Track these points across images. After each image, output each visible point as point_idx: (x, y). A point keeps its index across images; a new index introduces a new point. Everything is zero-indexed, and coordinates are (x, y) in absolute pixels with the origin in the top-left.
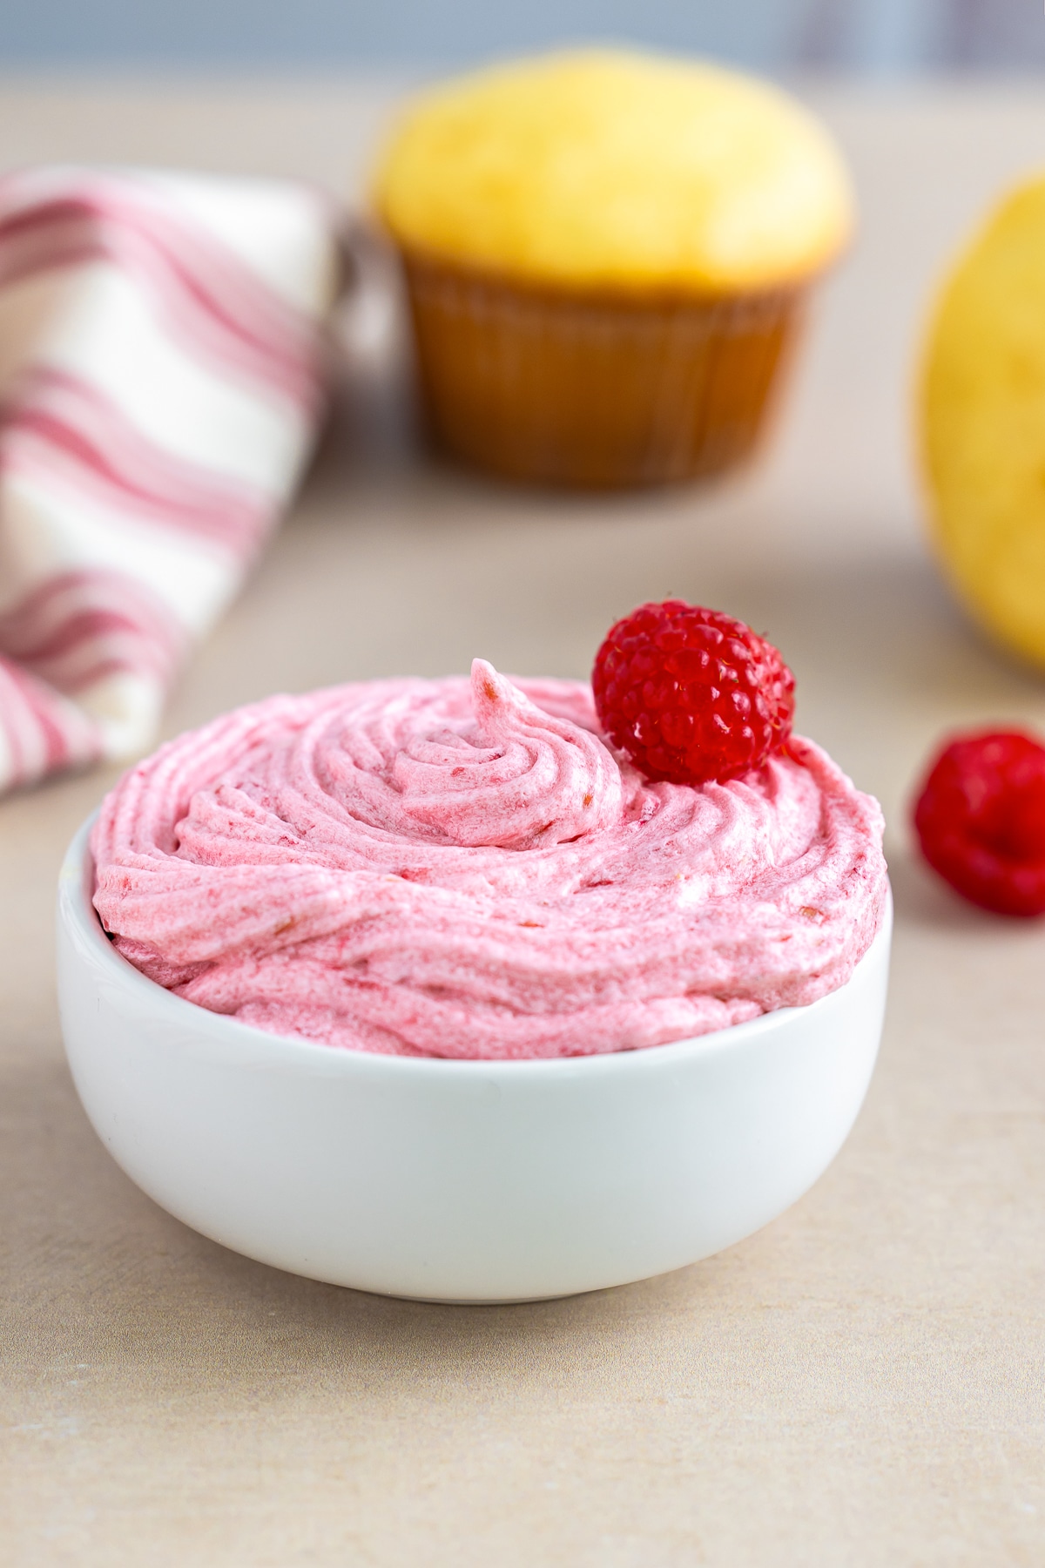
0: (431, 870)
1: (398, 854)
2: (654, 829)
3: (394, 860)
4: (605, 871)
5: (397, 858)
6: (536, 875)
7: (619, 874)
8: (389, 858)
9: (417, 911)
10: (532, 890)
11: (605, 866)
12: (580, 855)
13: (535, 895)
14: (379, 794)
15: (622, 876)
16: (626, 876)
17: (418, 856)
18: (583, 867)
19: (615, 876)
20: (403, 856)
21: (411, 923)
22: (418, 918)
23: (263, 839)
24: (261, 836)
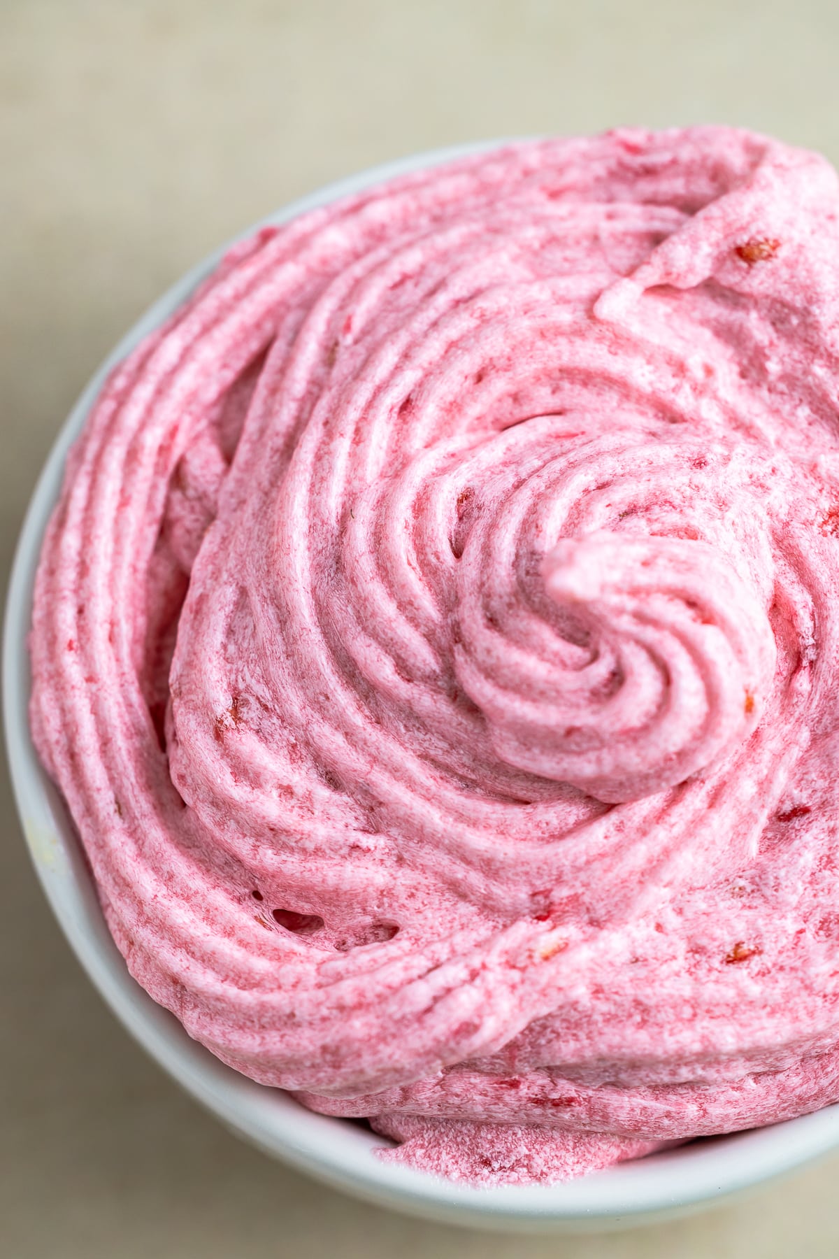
0: (583, 893)
1: (526, 868)
2: (830, 682)
3: (524, 878)
4: (796, 792)
5: (527, 873)
6: (713, 842)
7: (814, 791)
8: (517, 874)
9: (598, 991)
10: (714, 864)
11: (793, 785)
12: (755, 777)
13: (721, 870)
14: (454, 731)
15: (819, 794)
16: (825, 792)
17: (556, 865)
18: (766, 797)
19: (810, 796)
20: (536, 870)
21: (597, 1017)
22: (604, 1007)
23: (328, 851)
24: (323, 847)
